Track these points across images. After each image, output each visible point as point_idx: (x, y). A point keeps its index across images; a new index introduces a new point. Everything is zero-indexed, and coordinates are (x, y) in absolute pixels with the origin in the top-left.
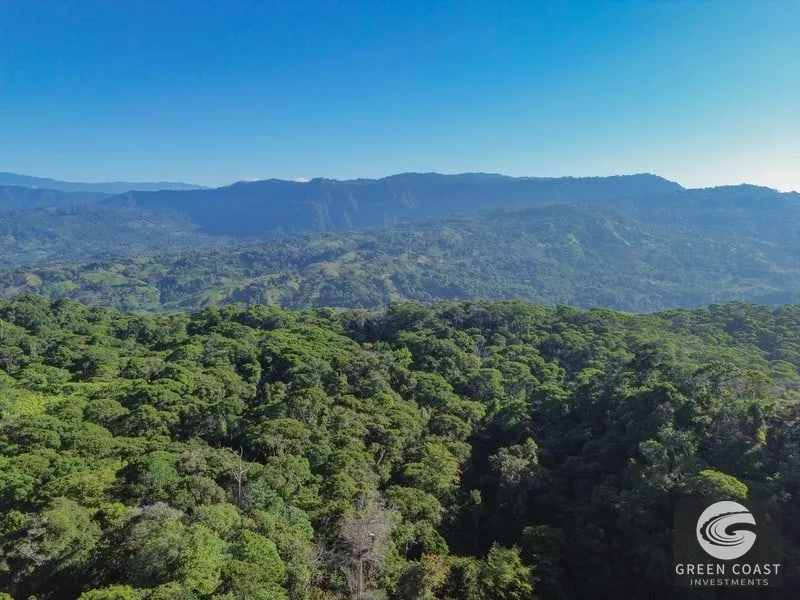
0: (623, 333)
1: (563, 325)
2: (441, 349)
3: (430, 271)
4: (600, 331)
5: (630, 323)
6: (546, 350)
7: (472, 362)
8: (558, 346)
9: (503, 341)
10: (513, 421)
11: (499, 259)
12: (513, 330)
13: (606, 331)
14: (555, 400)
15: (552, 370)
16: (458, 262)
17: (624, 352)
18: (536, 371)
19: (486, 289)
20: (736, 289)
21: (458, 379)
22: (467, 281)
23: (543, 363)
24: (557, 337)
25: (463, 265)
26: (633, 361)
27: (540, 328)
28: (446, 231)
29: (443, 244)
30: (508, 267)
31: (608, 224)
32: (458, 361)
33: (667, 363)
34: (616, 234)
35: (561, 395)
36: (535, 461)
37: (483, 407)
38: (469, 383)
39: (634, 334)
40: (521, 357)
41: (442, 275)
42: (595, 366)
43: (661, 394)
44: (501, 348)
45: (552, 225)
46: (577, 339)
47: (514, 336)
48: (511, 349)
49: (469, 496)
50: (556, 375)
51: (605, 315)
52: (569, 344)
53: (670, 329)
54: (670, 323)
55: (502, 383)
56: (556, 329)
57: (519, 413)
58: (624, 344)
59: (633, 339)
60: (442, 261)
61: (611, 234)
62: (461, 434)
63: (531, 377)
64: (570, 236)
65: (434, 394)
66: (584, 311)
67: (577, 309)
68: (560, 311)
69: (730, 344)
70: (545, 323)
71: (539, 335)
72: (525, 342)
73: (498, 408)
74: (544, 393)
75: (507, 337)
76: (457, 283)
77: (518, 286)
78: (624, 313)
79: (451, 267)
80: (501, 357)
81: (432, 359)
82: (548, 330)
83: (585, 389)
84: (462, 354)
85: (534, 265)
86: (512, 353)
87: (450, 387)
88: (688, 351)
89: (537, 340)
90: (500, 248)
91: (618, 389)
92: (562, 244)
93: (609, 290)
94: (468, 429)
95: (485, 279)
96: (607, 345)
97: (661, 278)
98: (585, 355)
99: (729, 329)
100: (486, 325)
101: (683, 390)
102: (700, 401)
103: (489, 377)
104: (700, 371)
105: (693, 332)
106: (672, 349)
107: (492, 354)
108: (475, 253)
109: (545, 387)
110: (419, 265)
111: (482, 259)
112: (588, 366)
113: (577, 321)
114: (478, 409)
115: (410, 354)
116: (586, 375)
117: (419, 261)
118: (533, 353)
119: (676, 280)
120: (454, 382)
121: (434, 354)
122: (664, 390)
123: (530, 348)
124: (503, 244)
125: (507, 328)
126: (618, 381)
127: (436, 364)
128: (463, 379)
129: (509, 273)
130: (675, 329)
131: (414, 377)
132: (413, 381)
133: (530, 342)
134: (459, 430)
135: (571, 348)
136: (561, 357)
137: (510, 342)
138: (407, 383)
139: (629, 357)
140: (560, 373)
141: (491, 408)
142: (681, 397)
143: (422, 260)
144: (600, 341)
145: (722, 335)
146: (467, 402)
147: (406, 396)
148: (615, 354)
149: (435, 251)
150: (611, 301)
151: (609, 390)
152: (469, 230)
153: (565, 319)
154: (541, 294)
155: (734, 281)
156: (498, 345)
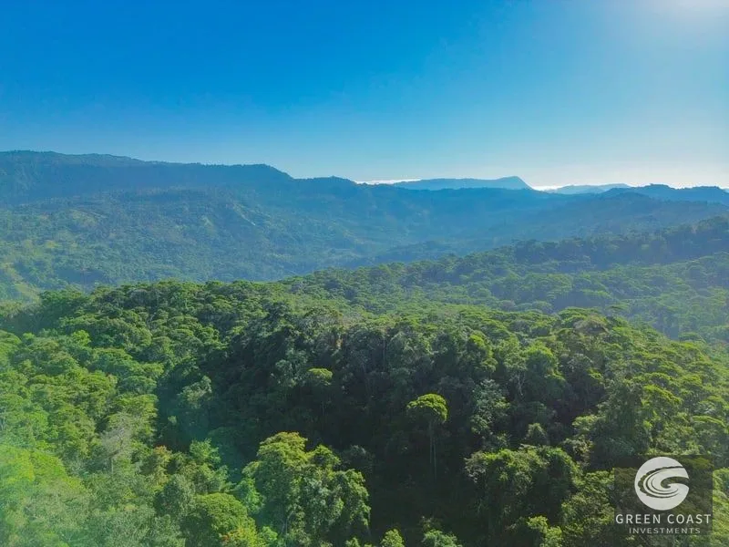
0: (259, 297)
1: (213, 296)
2: (115, 327)
3: (63, 257)
4: (243, 298)
5: (263, 291)
6: (203, 317)
7: (143, 333)
8: (210, 313)
9: (166, 315)
10: (186, 373)
11: (138, 241)
12: (173, 305)
13: (246, 297)
14: (218, 350)
15: (209, 332)
16: (95, 245)
17: (260, 311)
18: (198, 333)
19: (128, 270)
20: (334, 257)
21: (134, 350)
22: (107, 264)
23: (201, 328)
24: (210, 306)
25: (100, 248)
26: (269, 315)
27: (195, 301)
28: (76, 215)
29: (74, 228)
30: (148, 248)
31: (237, 208)
32: (130, 335)
33: (289, 313)
34: (243, 216)
35: (220, 345)
36: (210, 390)
37: (161, 366)
38: (144, 351)
39: (266, 298)
40: (183, 325)
41: (78, 260)
42: (240, 324)
43: (286, 331)
44: (165, 321)
45: (187, 209)
46: (225, 305)
47: (175, 309)
48: (175, 320)
49: (167, 422)
50: (212, 335)
51: (244, 286)
52: (220, 310)
53: (290, 291)
54: (290, 287)
55: (171, 348)
56: (208, 300)
57: (189, 366)
58: (260, 306)
59: (266, 301)
60: (75, 245)
61: (240, 217)
62: (148, 388)
63: (195, 338)
64: (204, 218)
65: (116, 363)
66: (228, 284)
67: (222, 284)
68: (210, 286)
69: (328, 297)
70: (199, 296)
71: (195, 306)
72: (185, 313)
73: (173, 365)
74: (208, 347)
75: (169, 311)
76: (96, 267)
77: (160, 266)
78: (258, 283)
79: (87, 251)
80: (166, 328)
81: (108, 337)
82: (201, 301)
83: (238, 338)
84: (134, 329)
85: (174, 245)
86: (175, 323)
87: (130, 357)
88: (303, 305)
89: (194, 310)
90: (138, 231)
91: (260, 335)
92: (198, 225)
93: (242, 264)
94: (153, 384)
95: (126, 261)
96: (248, 308)
97: (281, 252)
98: (232, 318)
99: (327, 288)
100: (146, 303)
101: (298, 328)
102: (308, 333)
103: (160, 344)
104: (307, 315)
105: (305, 292)
106: (292, 305)
107: (159, 327)
108: (112, 235)
109: (207, 343)
110: (48, 251)
111: (120, 242)
112: (237, 325)
113: (225, 292)
114: (157, 368)
115: (87, 335)
116: (237, 330)
117: (48, 247)
118: (192, 320)
119: (293, 253)
120: (131, 352)
121: (108, 332)
122: (287, 328)
123: (189, 317)
124: (140, 227)
125: (167, 304)
126: (259, 330)
127: (112, 340)
128: (138, 349)
129: (151, 255)
130: (293, 291)
131: (97, 353)
132: (95, 356)
133: (188, 312)
134: (146, 385)
135: (220, 314)
136: (215, 322)
137: (171, 315)
138: (90, 358)
139: (264, 315)
140: (215, 333)
141: (167, 366)
142: (298, 332)
143: (51, 245)
144: (243, 306)
145: (323, 292)
146: (147, 365)
147: (92, 369)
148: (254, 314)
149: (66, 234)
150: (245, 274)
151: (254, 336)
152: (102, 213)
153: (213, 292)
154: (183, 272)
155: (333, 252)
156: (162, 318)
